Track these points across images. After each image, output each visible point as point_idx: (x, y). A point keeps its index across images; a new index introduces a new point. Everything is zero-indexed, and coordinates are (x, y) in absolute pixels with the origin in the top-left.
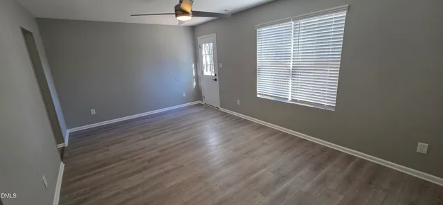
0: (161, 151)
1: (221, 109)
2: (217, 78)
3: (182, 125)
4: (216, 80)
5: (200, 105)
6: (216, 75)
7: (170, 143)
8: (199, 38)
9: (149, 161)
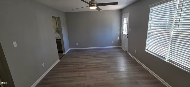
0: (86, 66)
1: (128, 53)
2: (128, 36)
3: (104, 56)
4: (127, 37)
5: (120, 48)
6: (127, 35)
7: (92, 63)
8: (123, 15)
9: (79, 68)
